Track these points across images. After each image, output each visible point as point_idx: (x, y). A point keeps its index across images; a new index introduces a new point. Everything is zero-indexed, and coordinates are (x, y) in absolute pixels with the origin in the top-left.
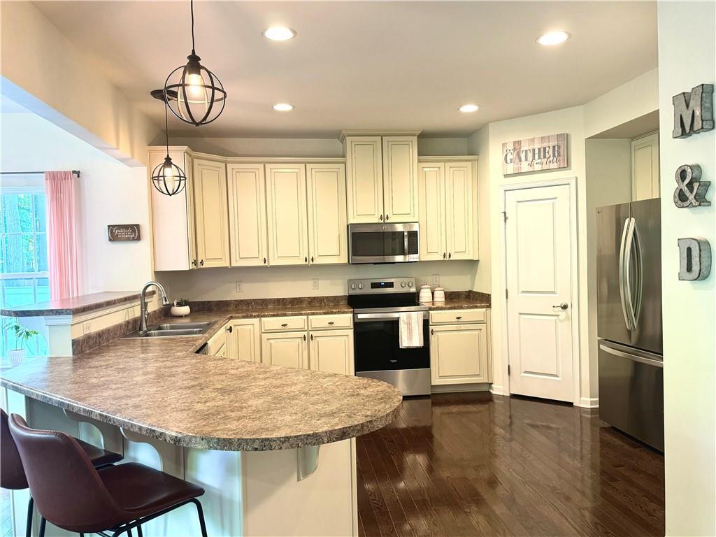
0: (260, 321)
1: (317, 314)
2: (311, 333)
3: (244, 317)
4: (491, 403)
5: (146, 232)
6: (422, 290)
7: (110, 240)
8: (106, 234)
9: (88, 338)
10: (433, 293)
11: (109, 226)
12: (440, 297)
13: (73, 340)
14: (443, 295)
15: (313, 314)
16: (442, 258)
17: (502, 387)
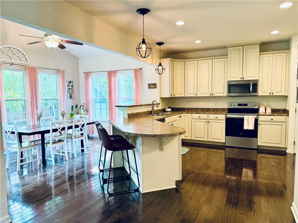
0: (192, 115)
1: (211, 114)
2: (209, 120)
3: (186, 113)
4: (286, 156)
5: (158, 86)
6: (260, 108)
7: (149, 88)
8: (147, 87)
9: (133, 114)
10: (266, 109)
11: (148, 84)
12: (269, 111)
13: (128, 114)
14: (271, 110)
15: (210, 114)
16: (269, 95)
17: (291, 150)
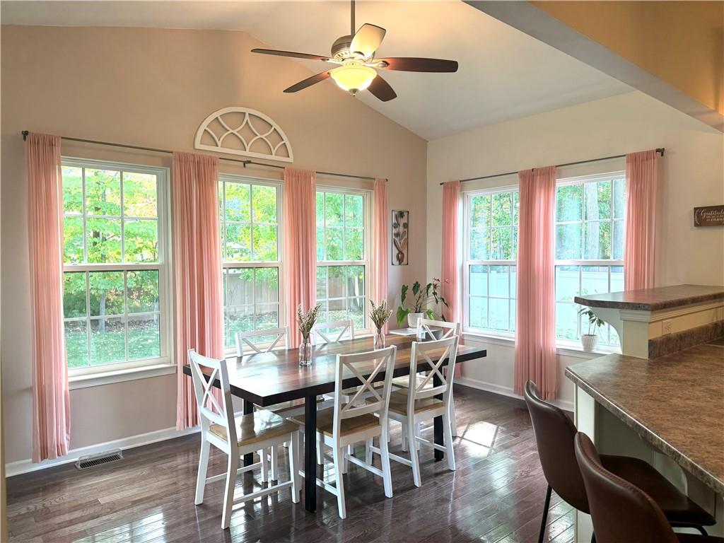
7: (696, 225)
9: (667, 340)
11: (695, 209)
13: (650, 341)
